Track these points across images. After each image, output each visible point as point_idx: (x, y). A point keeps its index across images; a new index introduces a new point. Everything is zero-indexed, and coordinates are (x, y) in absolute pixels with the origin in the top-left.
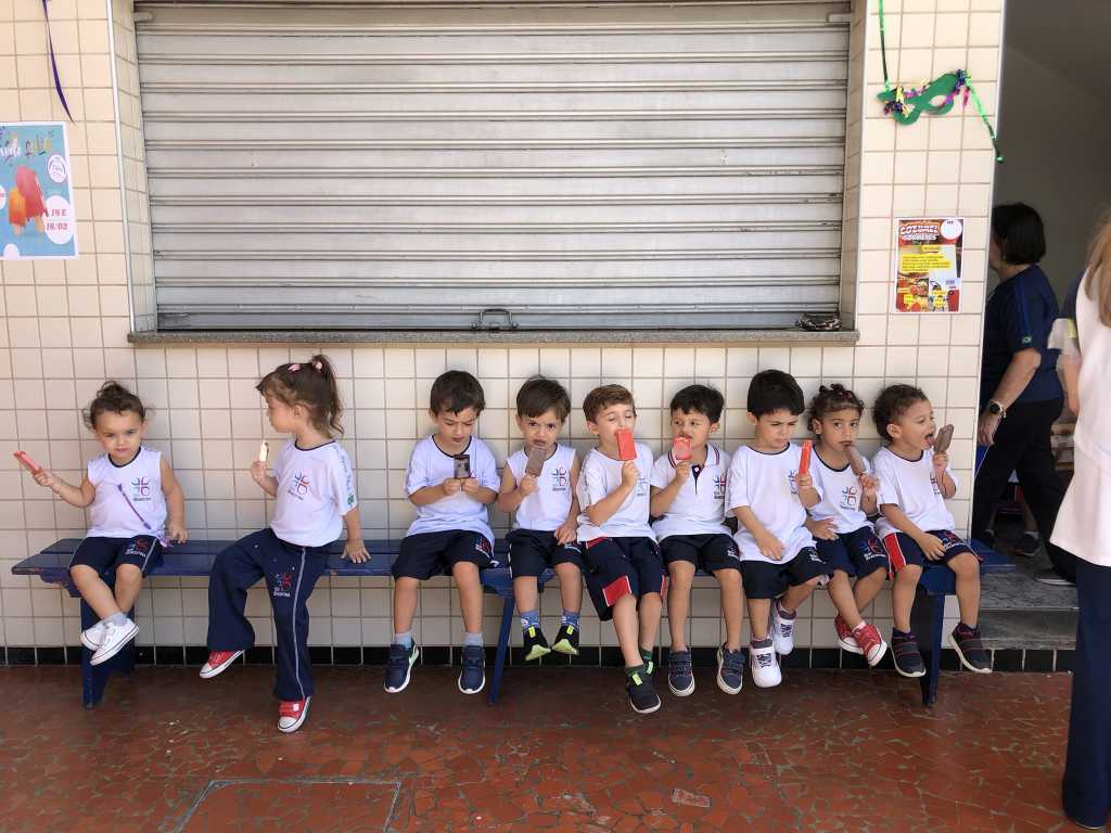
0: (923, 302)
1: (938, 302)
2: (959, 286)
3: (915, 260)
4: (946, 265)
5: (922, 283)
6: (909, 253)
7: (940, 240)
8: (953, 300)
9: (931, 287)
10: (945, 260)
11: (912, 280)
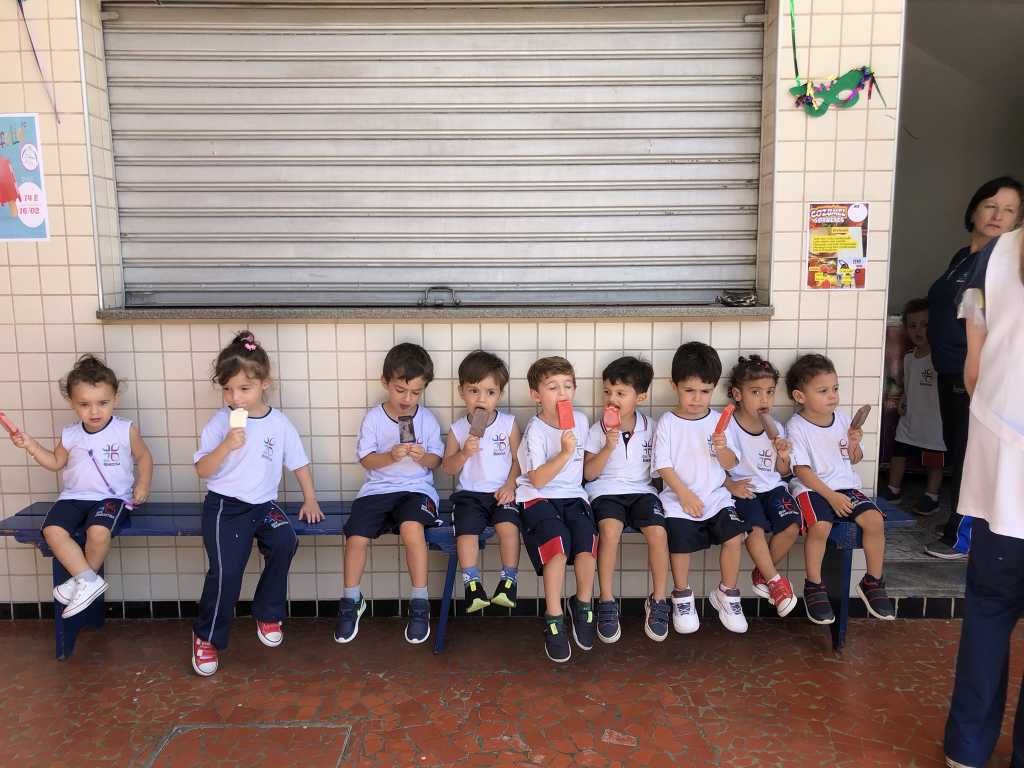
0: (832, 279)
1: (846, 280)
2: (865, 264)
3: (825, 241)
4: (853, 245)
5: (832, 262)
6: (820, 235)
7: (847, 223)
8: (859, 277)
9: (839, 266)
10: (851, 241)
11: (822, 260)
